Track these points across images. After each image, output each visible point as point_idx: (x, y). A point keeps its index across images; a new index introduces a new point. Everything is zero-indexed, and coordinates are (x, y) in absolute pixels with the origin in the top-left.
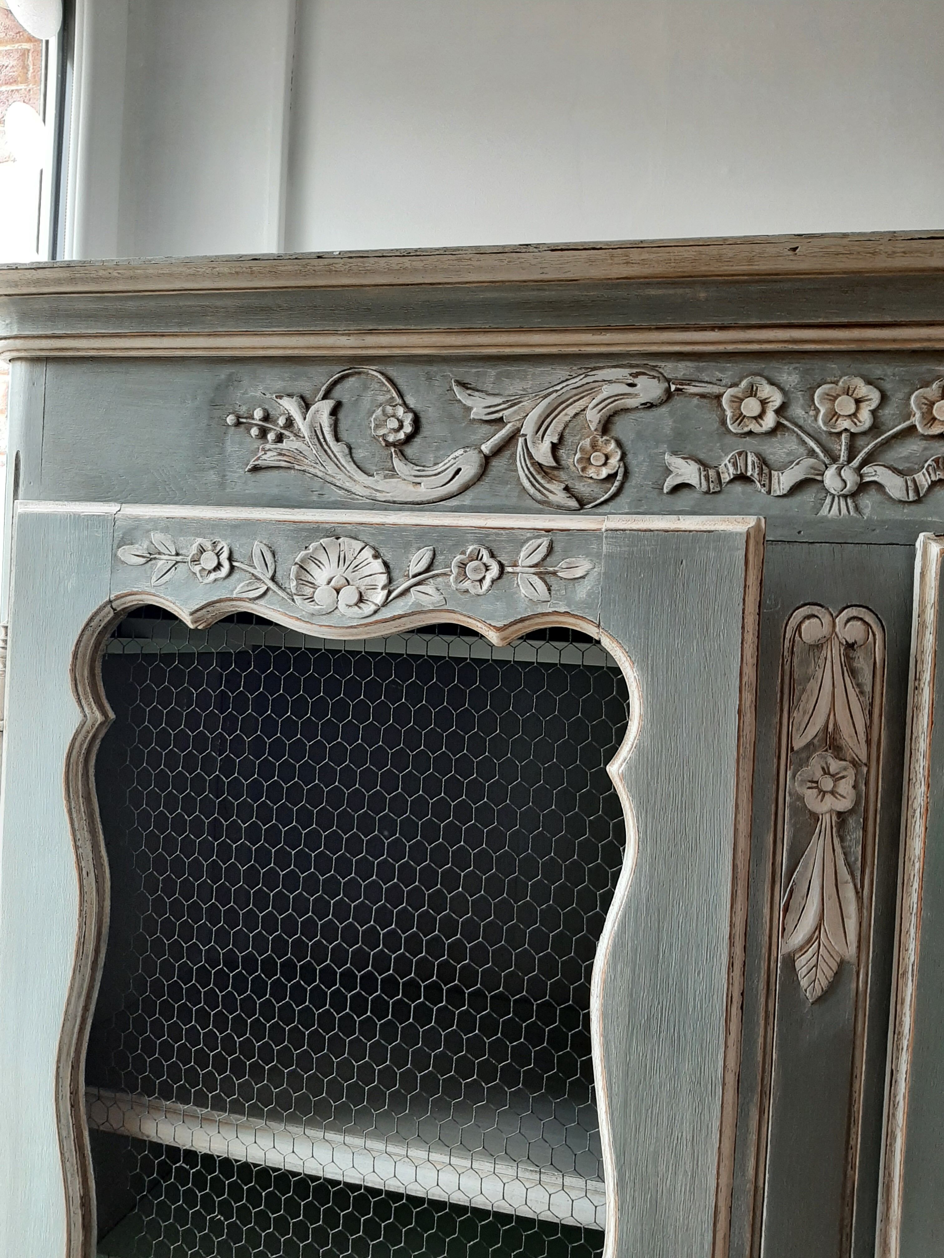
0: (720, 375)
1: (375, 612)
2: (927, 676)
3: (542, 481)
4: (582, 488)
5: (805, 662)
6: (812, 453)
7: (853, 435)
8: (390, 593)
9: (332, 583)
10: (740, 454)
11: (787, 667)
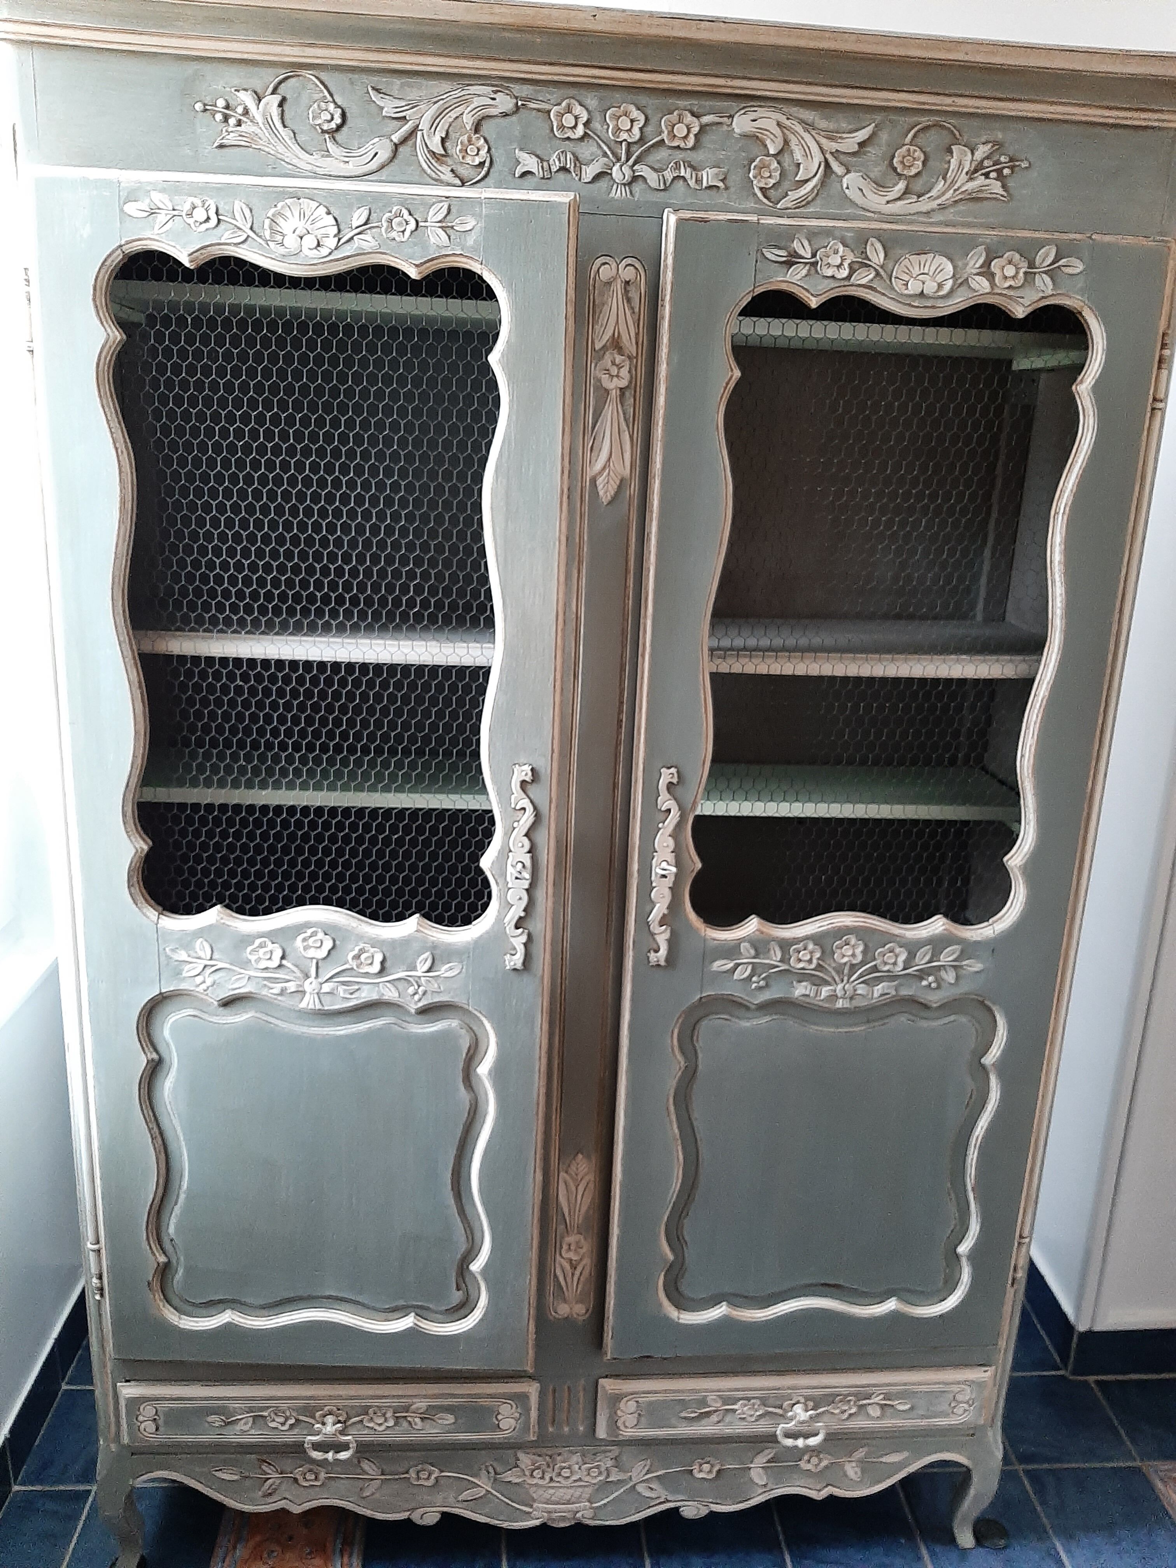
0: (549, 97)
1: (330, 254)
2: (668, 298)
3: (435, 164)
4: (463, 171)
5: (602, 294)
6: (605, 155)
7: (629, 144)
8: (339, 240)
9: (297, 232)
10: (562, 152)
11: (592, 297)
